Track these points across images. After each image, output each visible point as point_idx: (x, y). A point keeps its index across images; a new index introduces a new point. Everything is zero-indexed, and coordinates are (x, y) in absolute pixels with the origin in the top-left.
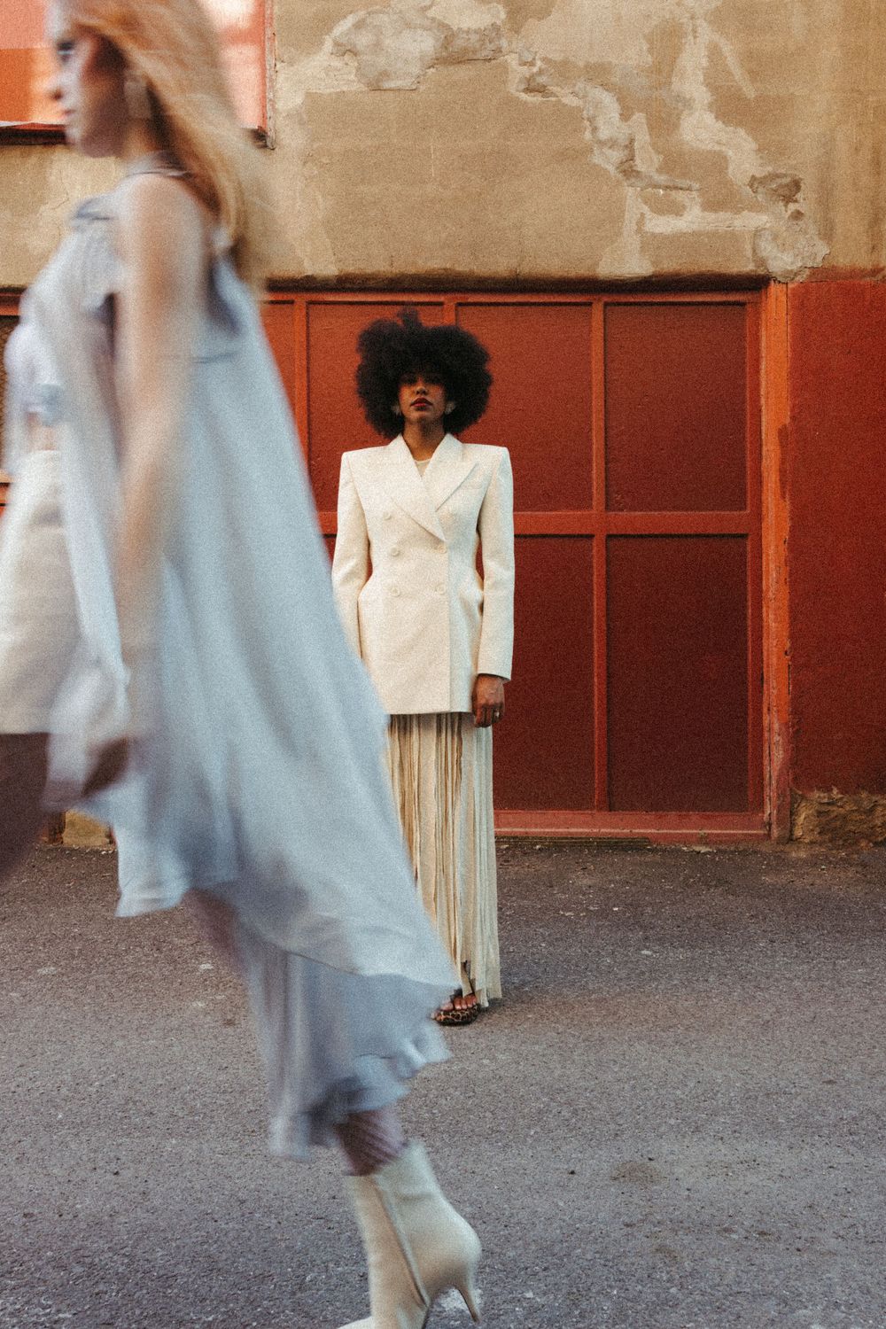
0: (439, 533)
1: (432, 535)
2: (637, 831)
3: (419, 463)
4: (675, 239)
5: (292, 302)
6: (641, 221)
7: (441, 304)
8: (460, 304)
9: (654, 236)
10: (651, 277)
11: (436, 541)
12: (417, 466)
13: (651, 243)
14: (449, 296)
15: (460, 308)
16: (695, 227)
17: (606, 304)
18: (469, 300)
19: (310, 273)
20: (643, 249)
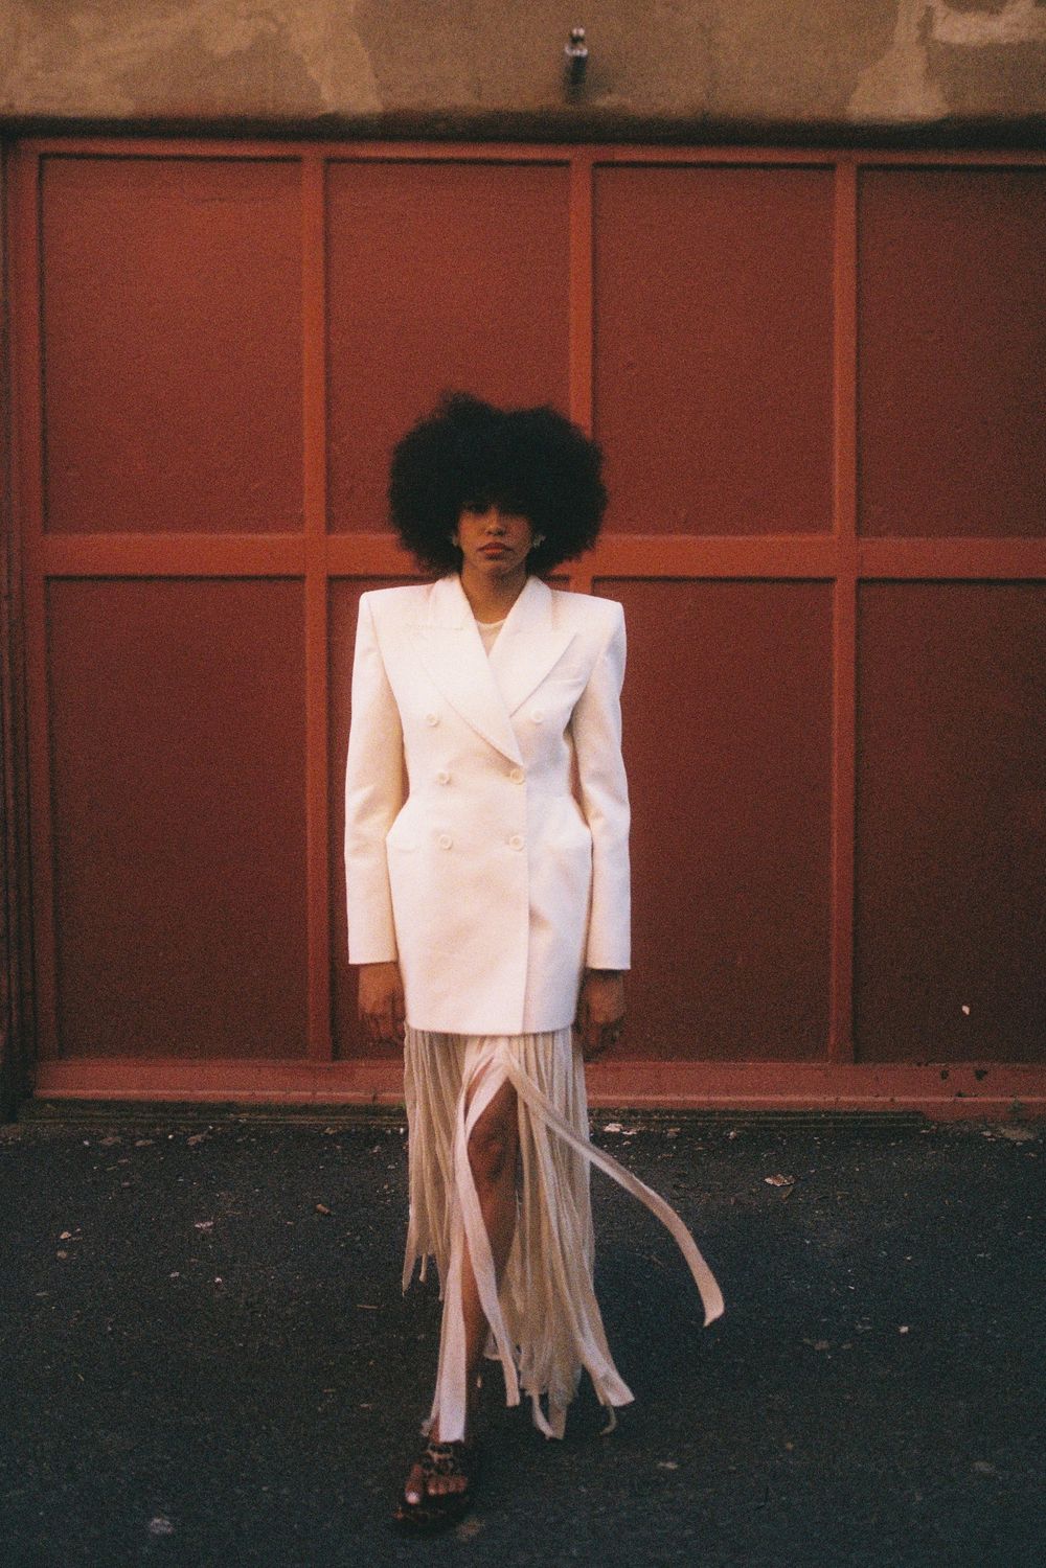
0: (514, 754)
1: (501, 755)
2: (904, 1099)
3: (486, 626)
4: (990, 57)
5: (297, 159)
6: (926, 24)
7: (567, 164)
8: (599, 165)
9: (950, 49)
10: (943, 121)
11: (507, 765)
12: (481, 632)
13: (945, 62)
14: (581, 150)
15: (599, 171)
16: (1023, 34)
17: (862, 168)
18: (617, 158)
19: (330, 110)
20: (931, 72)
